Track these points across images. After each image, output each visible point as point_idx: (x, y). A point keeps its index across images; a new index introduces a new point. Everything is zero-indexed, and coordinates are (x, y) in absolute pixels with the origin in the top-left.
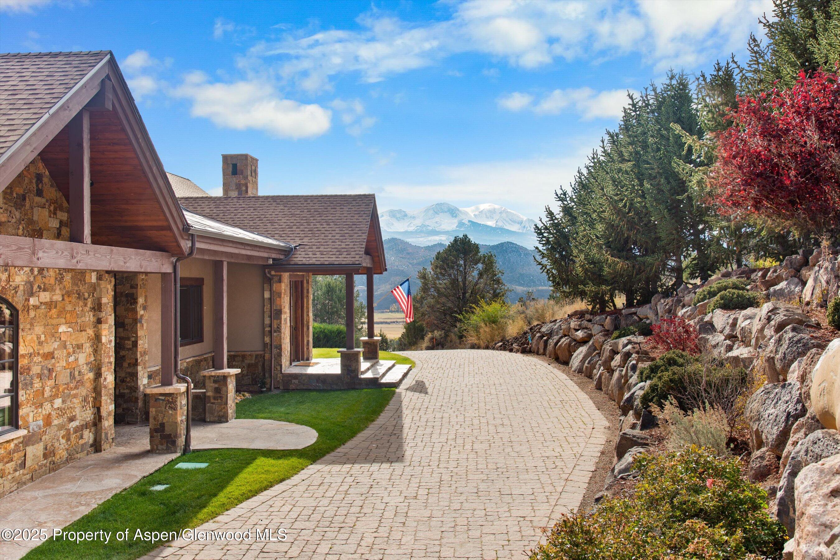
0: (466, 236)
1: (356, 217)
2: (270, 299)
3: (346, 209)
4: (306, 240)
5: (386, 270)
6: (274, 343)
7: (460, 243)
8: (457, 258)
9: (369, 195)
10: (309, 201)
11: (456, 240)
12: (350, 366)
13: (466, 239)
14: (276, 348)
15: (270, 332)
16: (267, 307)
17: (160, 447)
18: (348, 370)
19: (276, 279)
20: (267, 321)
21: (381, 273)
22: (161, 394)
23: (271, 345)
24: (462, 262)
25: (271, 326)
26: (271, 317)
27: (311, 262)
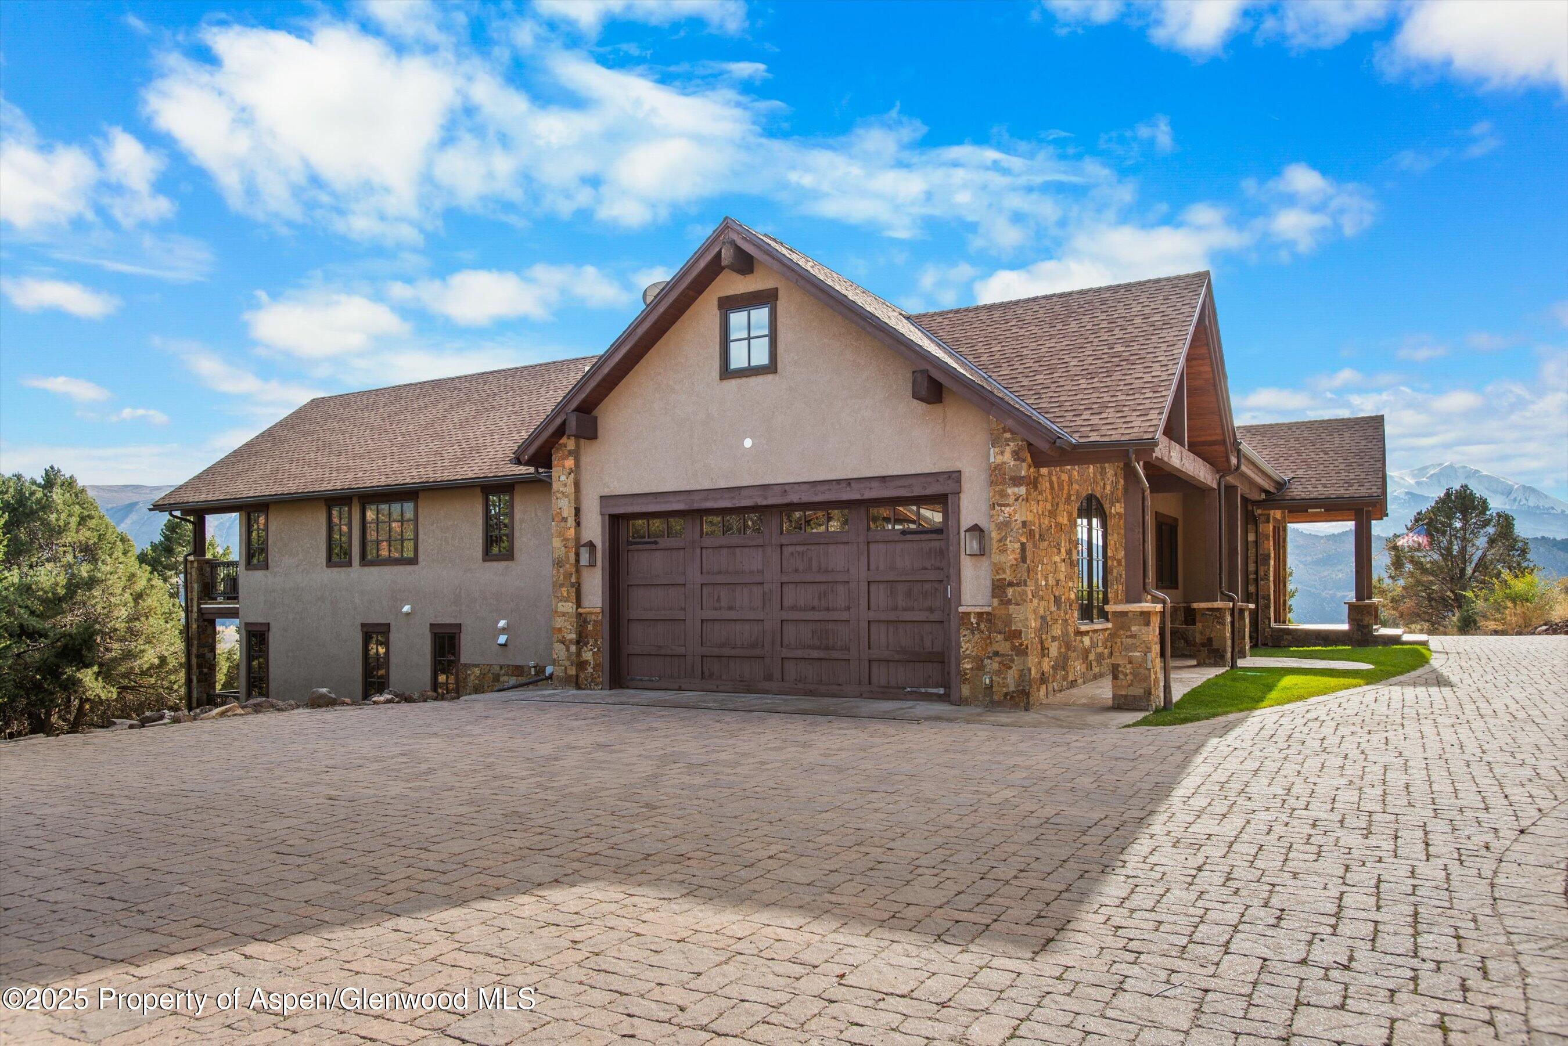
0: (1466, 486)
1: (1364, 443)
2: (1256, 542)
3: (1346, 435)
4: (1300, 473)
5: (1387, 515)
6: (1260, 593)
7: (1456, 497)
8: (1451, 517)
9: (1377, 416)
10: (1294, 429)
11: (1448, 494)
12: (1362, 621)
13: (1465, 491)
14: (1264, 598)
15: (1256, 580)
16: (1252, 553)
17: (1207, 661)
18: (1358, 625)
19: (1263, 519)
20: (1252, 567)
21: (1381, 519)
22: (1208, 609)
23: (1257, 595)
24: (1458, 525)
25: (1256, 573)
26: (1256, 562)
27: (1312, 496)
